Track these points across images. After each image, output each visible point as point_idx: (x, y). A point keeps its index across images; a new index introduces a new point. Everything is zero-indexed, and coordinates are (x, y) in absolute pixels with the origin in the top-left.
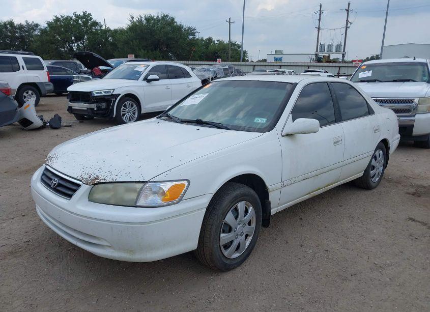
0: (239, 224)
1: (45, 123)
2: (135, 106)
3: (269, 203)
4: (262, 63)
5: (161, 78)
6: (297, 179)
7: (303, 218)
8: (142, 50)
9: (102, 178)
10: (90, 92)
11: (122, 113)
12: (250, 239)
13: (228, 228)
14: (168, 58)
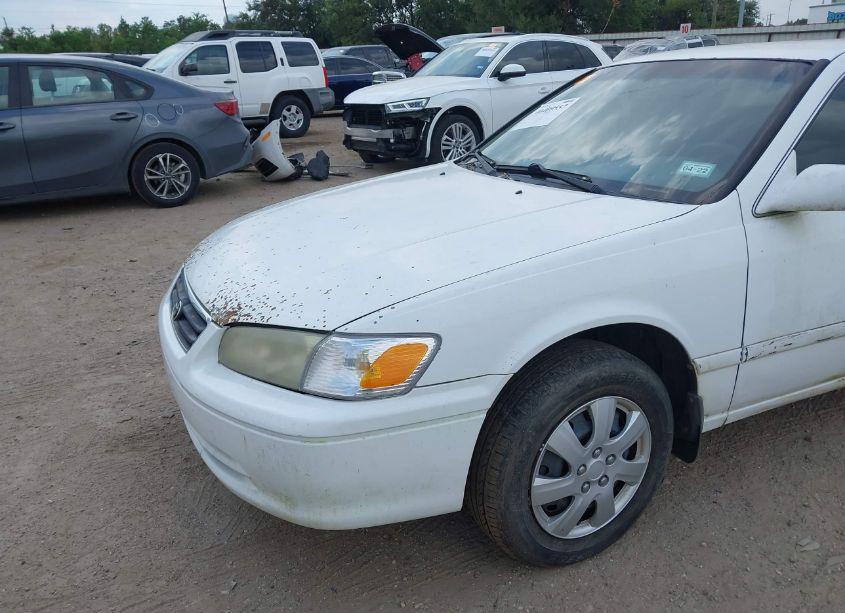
0: (594, 456)
1: (302, 168)
2: (470, 133)
3: (698, 403)
4: (798, 28)
5: (530, 70)
6: (796, 341)
7: (814, 438)
8: (522, 17)
9: (246, 311)
10: (383, 106)
11: (443, 148)
12: (628, 494)
13: (558, 466)
14: (575, 30)
